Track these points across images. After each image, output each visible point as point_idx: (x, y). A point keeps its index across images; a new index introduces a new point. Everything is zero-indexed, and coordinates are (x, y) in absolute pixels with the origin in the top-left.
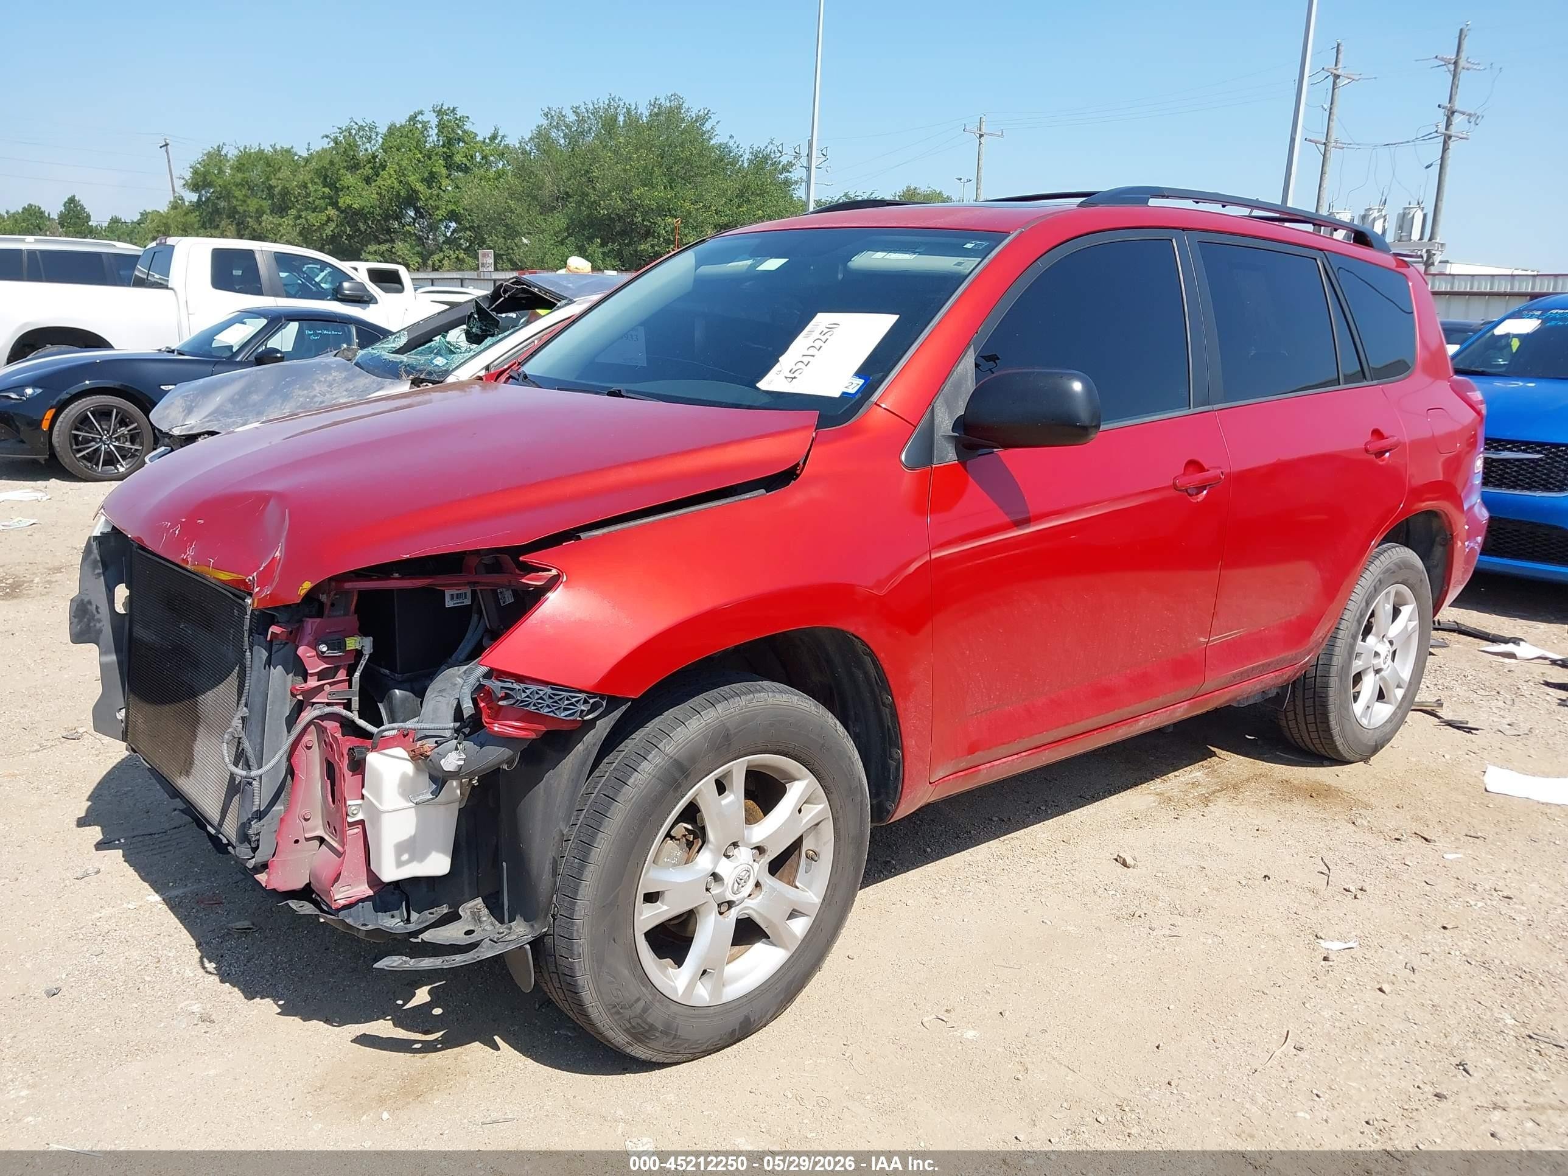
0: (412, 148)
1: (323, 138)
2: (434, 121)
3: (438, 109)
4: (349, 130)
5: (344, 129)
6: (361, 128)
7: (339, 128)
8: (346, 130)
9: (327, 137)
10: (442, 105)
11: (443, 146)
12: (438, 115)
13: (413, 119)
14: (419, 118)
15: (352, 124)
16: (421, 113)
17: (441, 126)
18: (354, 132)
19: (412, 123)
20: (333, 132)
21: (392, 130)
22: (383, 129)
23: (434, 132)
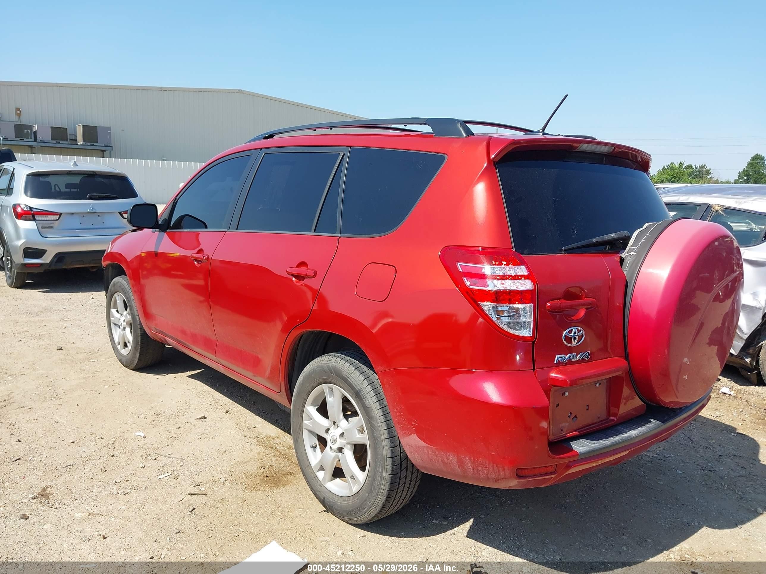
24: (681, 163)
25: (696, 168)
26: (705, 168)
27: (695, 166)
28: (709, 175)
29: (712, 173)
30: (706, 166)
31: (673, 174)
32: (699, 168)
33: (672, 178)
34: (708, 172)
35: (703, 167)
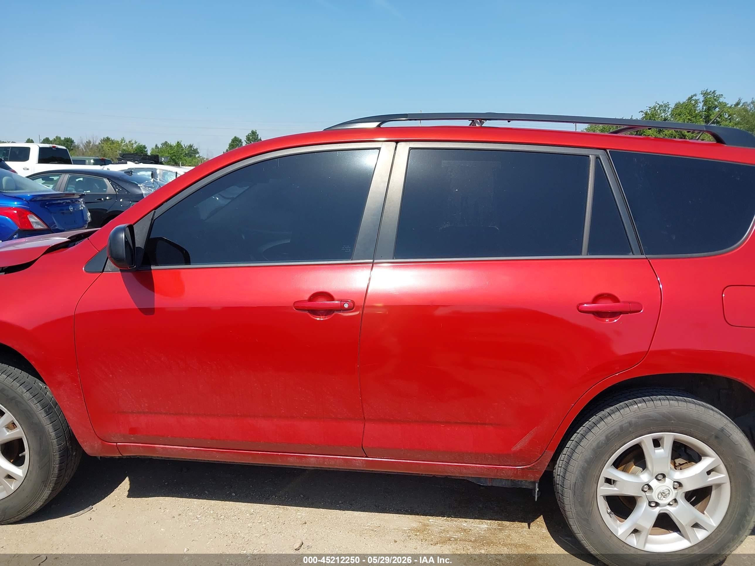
0: (686, 113)
1: (640, 112)
2: (701, 98)
3: (704, 92)
4: (654, 108)
5: (652, 107)
6: (661, 106)
7: (649, 107)
8: (653, 108)
9: (642, 112)
10: (707, 90)
11: (705, 111)
12: (704, 96)
13: (690, 99)
14: (694, 98)
15: (657, 105)
16: (695, 95)
17: (705, 102)
18: (657, 108)
19: (689, 101)
20: (645, 109)
21: (677, 106)
22: (672, 106)
23: (701, 105)
24: (178, 142)
25: (185, 147)
26: (193, 147)
27: (184, 145)
28: (197, 154)
29: (199, 152)
30: (193, 146)
31: (173, 152)
32: (188, 147)
33: (173, 156)
34: (196, 152)
35: (191, 146)
